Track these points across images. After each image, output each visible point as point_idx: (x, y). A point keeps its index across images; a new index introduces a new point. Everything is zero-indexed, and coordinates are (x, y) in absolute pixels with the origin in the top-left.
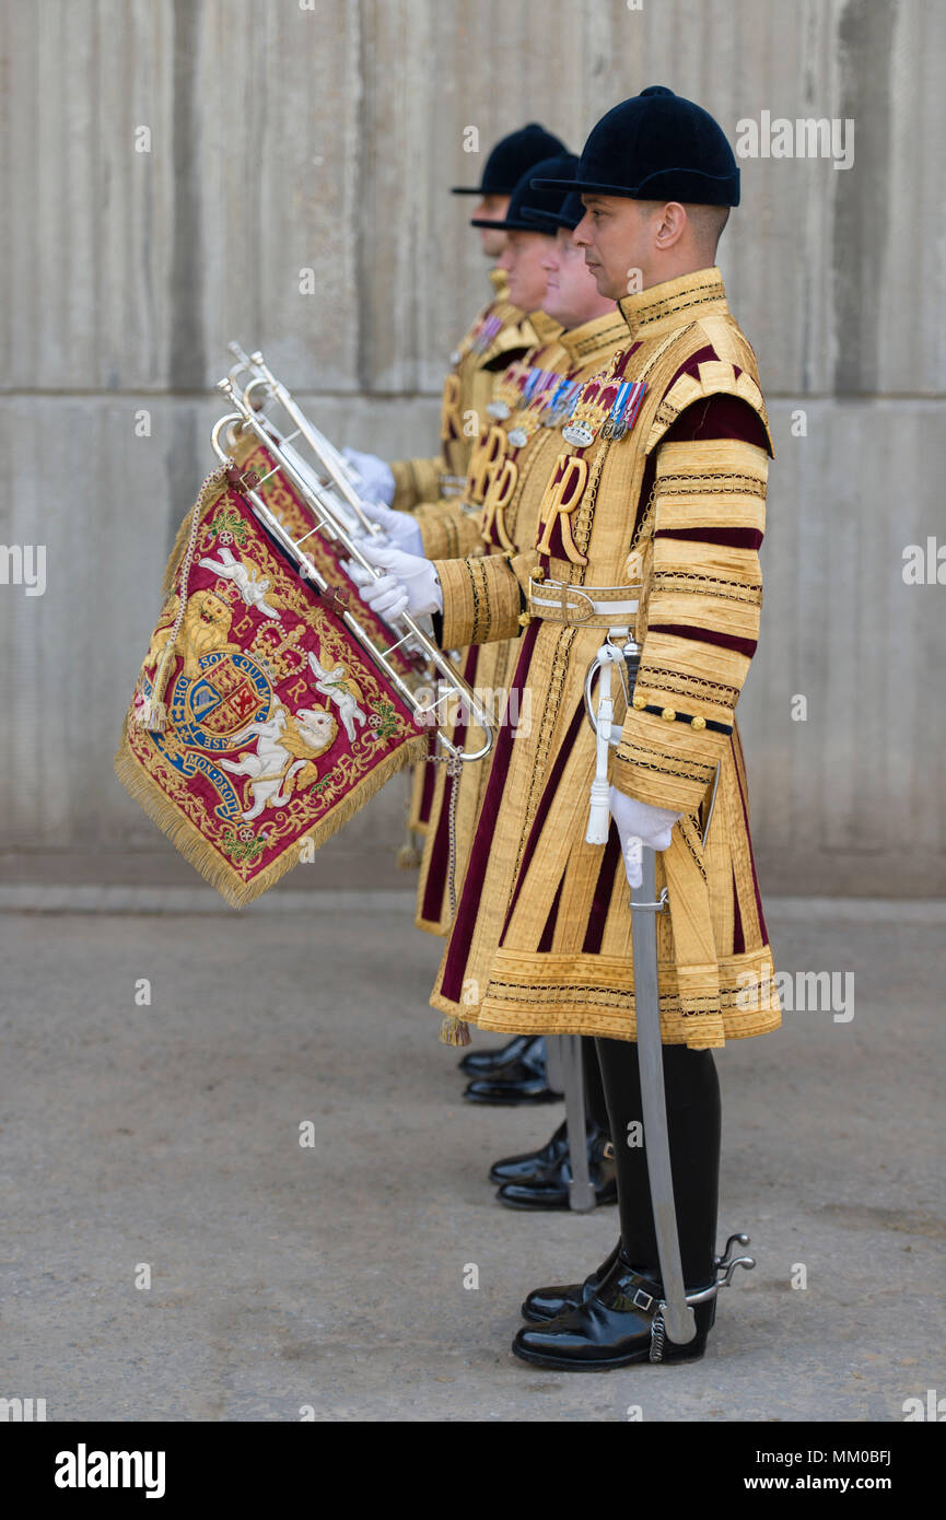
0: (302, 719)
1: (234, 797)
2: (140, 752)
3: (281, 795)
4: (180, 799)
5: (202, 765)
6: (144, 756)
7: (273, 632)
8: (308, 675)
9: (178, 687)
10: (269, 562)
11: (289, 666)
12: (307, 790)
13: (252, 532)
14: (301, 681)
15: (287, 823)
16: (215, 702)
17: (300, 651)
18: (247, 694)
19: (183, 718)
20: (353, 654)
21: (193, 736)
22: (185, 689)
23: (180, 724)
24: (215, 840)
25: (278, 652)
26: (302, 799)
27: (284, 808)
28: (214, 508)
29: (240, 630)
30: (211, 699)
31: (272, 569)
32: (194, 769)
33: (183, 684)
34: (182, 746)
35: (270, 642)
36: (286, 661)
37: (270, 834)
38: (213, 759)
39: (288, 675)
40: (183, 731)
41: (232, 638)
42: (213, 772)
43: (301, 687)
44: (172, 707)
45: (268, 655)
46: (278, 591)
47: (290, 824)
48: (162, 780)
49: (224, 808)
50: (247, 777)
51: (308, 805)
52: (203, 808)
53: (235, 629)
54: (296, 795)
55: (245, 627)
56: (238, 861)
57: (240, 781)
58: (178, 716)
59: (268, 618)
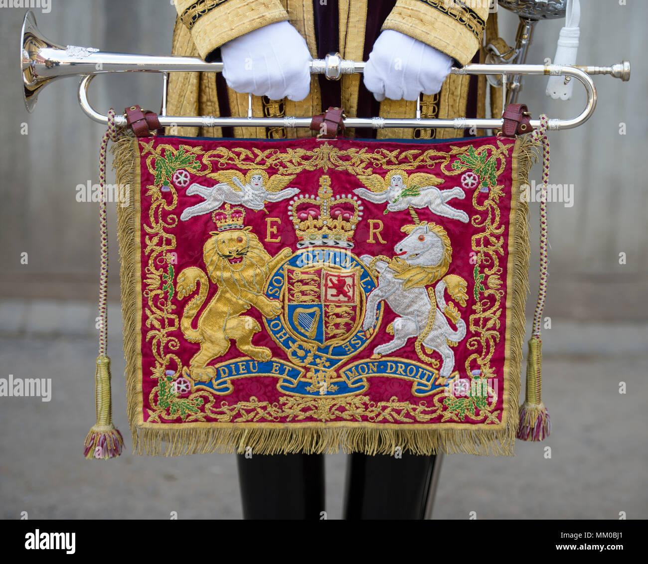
0: (405, 253)
1: (418, 368)
2: (302, 416)
3: (454, 328)
4: (377, 416)
5: (363, 371)
6: (308, 414)
7: (303, 208)
8: (372, 210)
9: (275, 333)
10: (238, 154)
11: (347, 220)
12: (471, 302)
13: (197, 150)
14: (371, 222)
15: (484, 344)
16: (318, 313)
17: (343, 199)
18: (335, 280)
19: (308, 352)
20: (391, 151)
21: (329, 356)
22: (283, 328)
23: (310, 359)
24: (441, 416)
25: (325, 217)
26: (474, 312)
27: (469, 334)
28: (144, 166)
29: (273, 236)
30: (312, 315)
31: (247, 159)
32: (360, 380)
33: (276, 326)
34: (331, 372)
35: (310, 218)
36: (340, 218)
37: (479, 367)
38: (369, 356)
39: (353, 227)
40: (318, 361)
41: (272, 250)
42: (378, 367)
43: (376, 226)
44: (289, 352)
45: (320, 229)
46: (272, 171)
47: (487, 341)
48: (345, 415)
49: (420, 384)
50: (411, 341)
51: (484, 311)
52: (402, 404)
53: (268, 239)
54: (466, 313)
55: (275, 230)
56: (477, 414)
57: (409, 350)
58: (301, 353)
59: (288, 200)
